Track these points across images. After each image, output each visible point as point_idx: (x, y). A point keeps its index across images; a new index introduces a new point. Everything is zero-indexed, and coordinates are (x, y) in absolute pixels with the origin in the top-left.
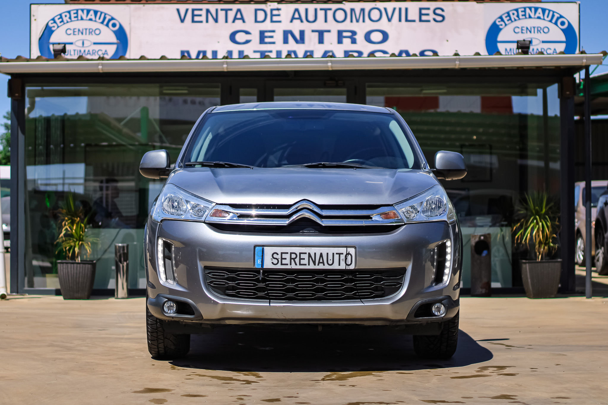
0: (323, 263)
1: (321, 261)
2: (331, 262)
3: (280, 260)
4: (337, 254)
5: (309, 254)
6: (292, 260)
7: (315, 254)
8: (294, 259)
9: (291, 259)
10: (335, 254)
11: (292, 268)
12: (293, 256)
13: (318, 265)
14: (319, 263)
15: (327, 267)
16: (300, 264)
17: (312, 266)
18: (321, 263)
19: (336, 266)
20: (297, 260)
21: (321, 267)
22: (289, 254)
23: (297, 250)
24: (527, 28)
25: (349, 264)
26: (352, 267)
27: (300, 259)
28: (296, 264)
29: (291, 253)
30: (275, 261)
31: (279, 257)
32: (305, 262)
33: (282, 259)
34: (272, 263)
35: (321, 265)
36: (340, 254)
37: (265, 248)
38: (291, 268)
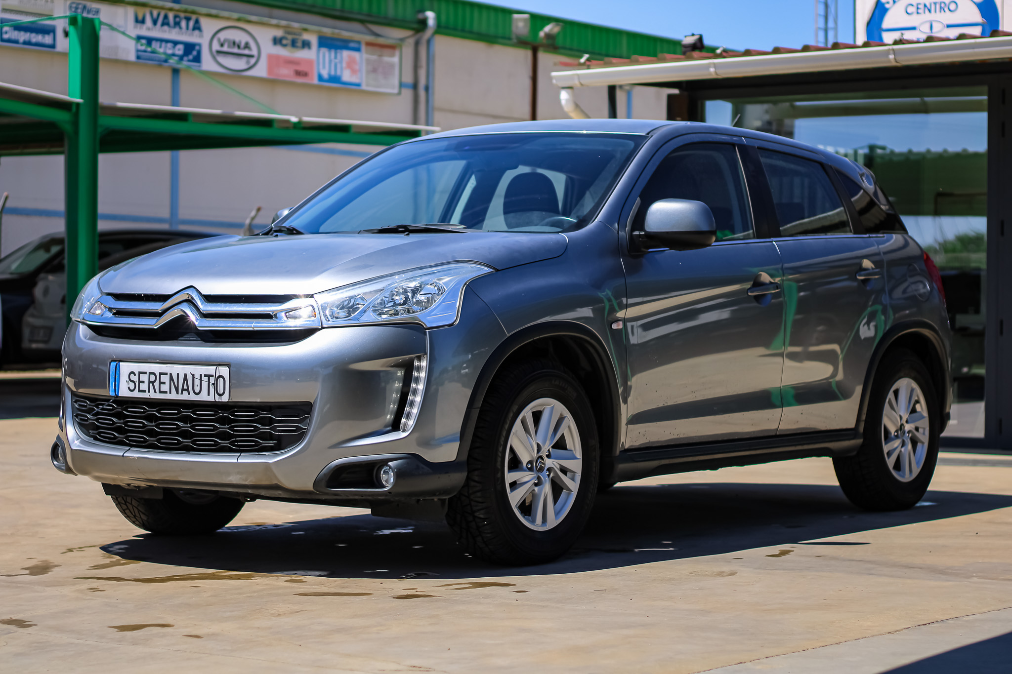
0: (188, 390)
1: (185, 387)
2: (197, 390)
3: (137, 384)
4: (205, 376)
5: (171, 374)
6: (151, 384)
7: (178, 374)
8: (153, 383)
9: (150, 382)
10: (203, 376)
11: (152, 397)
12: (153, 378)
13: (182, 393)
14: (183, 390)
15: (193, 397)
16: (160, 392)
17: (173, 396)
18: (185, 390)
19: (204, 397)
20: (157, 384)
21: (185, 397)
22: (148, 373)
23: (157, 368)
24: (925, 6)
25: (221, 393)
26: (225, 399)
27: (161, 383)
28: (155, 392)
29: (150, 373)
30: (132, 386)
31: (135, 378)
32: (165, 388)
33: (140, 382)
34: (129, 388)
35: (185, 393)
36: (209, 376)
37: (121, 364)
38: (149, 397)
